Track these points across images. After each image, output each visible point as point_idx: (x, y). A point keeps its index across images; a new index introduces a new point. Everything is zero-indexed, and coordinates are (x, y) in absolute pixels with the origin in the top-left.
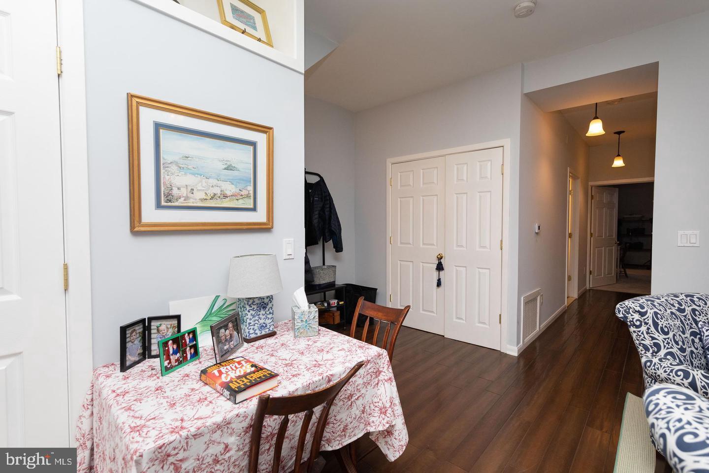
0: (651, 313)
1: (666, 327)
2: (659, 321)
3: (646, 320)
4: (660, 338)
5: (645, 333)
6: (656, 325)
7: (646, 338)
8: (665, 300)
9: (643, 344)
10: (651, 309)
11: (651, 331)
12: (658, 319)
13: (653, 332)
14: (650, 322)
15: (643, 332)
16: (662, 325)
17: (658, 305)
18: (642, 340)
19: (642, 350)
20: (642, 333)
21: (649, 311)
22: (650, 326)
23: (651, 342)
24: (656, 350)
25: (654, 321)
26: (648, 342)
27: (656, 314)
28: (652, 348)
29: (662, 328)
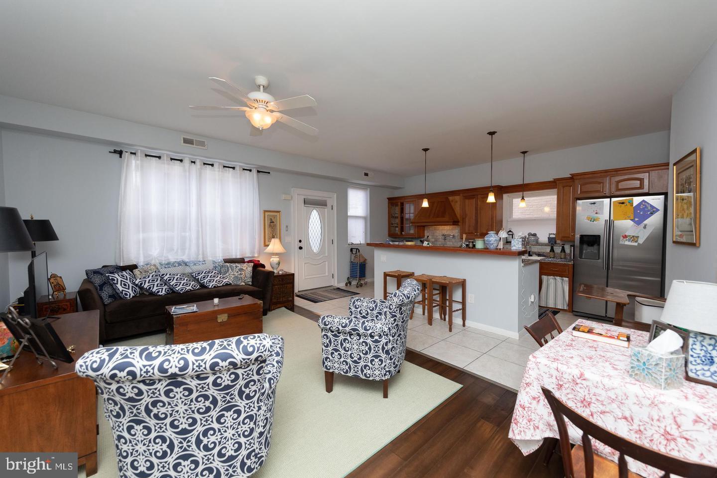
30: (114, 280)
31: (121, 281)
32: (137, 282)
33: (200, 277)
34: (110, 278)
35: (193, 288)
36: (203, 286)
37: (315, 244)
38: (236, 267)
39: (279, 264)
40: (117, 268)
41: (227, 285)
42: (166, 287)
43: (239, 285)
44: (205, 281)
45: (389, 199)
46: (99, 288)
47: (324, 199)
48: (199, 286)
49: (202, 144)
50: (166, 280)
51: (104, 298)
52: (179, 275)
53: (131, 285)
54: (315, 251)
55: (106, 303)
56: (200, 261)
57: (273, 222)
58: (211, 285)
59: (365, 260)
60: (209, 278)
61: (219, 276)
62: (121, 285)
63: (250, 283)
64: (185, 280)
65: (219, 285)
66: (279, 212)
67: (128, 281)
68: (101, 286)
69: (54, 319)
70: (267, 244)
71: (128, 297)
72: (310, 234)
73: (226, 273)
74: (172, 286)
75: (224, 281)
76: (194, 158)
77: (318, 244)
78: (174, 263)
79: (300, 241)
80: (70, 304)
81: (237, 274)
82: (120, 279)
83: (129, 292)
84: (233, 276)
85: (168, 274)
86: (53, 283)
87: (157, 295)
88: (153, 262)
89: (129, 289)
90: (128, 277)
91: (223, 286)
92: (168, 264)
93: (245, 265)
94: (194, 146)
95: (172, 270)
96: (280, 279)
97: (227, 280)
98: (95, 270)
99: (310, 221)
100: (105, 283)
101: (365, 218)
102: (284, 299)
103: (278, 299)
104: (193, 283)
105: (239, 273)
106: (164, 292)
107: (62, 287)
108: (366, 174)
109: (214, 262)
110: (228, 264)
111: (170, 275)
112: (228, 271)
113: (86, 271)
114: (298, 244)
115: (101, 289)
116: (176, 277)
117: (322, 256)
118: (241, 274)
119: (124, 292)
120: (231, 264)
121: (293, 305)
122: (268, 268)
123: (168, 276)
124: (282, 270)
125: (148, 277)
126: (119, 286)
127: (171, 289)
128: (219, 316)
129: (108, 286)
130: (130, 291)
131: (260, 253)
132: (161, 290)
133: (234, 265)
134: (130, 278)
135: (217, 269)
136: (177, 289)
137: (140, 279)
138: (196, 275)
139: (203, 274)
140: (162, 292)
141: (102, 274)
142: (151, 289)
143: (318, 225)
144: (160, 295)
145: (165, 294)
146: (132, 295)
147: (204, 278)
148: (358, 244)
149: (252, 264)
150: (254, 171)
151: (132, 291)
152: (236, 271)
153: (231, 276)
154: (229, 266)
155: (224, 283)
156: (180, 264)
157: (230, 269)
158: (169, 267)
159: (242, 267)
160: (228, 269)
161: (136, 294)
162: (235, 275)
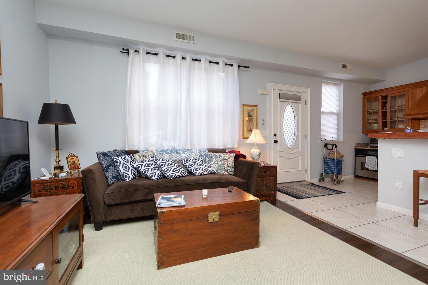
30: (118, 162)
31: (123, 163)
32: (135, 166)
33: (188, 164)
34: (115, 160)
35: (182, 175)
36: (190, 173)
37: (289, 138)
38: (220, 156)
39: (259, 155)
40: (123, 152)
41: (212, 173)
42: (159, 172)
43: (223, 175)
44: (193, 168)
45: (364, 94)
46: (105, 169)
47: (298, 94)
48: (187, 173)
49: (191, 38)
50: (159, 165)
51: (109, 179)
52: (170, 161)
53: (131, 168)
54: (289, 145)
55: (110, 184)
56: (188, 150)
57: (251, 116)
58: (198, 172)
59: (342, 156)
60: (196, 165)
61: (205, 164)
62: (123, 168)
63: (232, 173)
64: (176, 166)
65: (205, 173)
66: (256, 106)
67: (129, 164)
68: (108, 167)
69: (31, 204)
70: (245, 136)
71: (127, 179)
72: (284, 128)
73: (211, 162)
74: (164, 171)
75: (210, 169)
76: (184, 55)
77: (291, 138)
78: (167, 151)
79: (275, 135)
80: (78, 183)
81: (220, 163)
82: (122, 162)
83: (128, 174)
84: (217, 165)
85: (161, 160)
86: (69, 162)
87: (151, 179)
88: (151, 149)
89: (128, 171)
90: (130, 160)
91: (208, 174)
92: (163, 151)
93: (228, 154)
94: (185, 41)
95: (166, 156)
96: (263, 171)
97: (211, 169)
98: (105, 152)
99: (285, 116)
100: (110, 165)
101: (338, 114)
102: (267, 193)
103: (260, 192)
104: (182, 169)
105: (223, 162)
106: (156, 177)
107: (77, 165)
108: (345, 66)
109: (200, 151)
110: (212, 154)
111: (162, 160)
112: (212, 160)
113: (97, 153)
114: (274, 138)
115: (107, 170)
116: (167, 163)
117: (295, 151)
118: (224, 164)
119: (124, 174)
120: (215, 154)
121: (276, 199)
122: (249, 158)
123: (161, 161)
124: (264, 162)
125: (145, 162)
126: (121, 168)
127: (163, 175)
128: (209, 215)
129: (113, 168)
130: (130, 173)
131: (240, 144)
132: (154, 174)
133: (217, 154)
134: (131, 161)
135: (202, 158)
136: (168, 174)
137: (138, 163)
138: (185, 162)
139: (191, 162)
140: (155, 177)
141: (109, 157)
142: (146, 173)
143: (292, 119)
144: (153, 179)
145: (158, 179)
146: (131, 177)
147: (192, 165)
148: (330, 140)
149: (234, 154)
150: (236, 66)
151: (131, 174)
152: (220, 161)
153: (215, 165)
154: (213, 156)
155: (209, 172)
156: (172, 152)
157: (214, 158)
158: (163, 154)
159: (225, 157)
160: (212, 158)
161: (134, 177)
162: (219, 164)
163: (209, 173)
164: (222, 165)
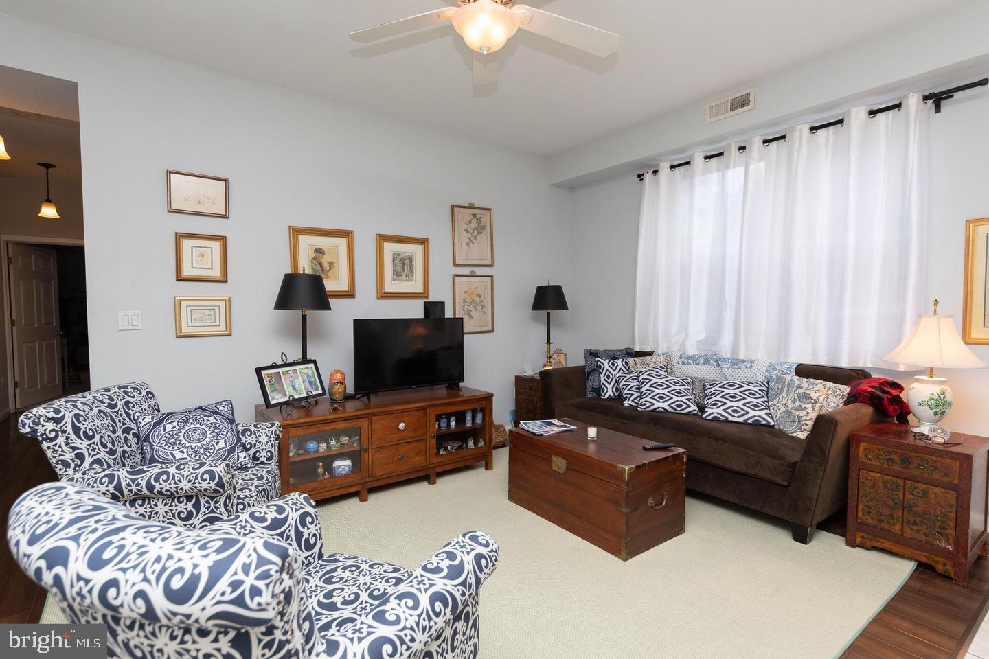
0: (71, 417)
1: (90, 429)
2: (81, 425)
3: (64, 427)
4: (83, 445)
5: (63, 445)
6: (76, 430)
7: (65, 451)
8: (93, 397)
9: (61, 460)
10: (70, 412)
11: (72, 440)
12: (79, 422)
13: (74, 441)
14: (70, 429)
15: (60, 444)
16: (86, 428)
17: (81, 404)
18: (60, 455)
19: (60, 470)
20: (60, 446)
21: (67, 414)
22: (69, 434)
23: (73, 454)
24: (79, 462)
25: (74, 427)
26: (68, 456)
27: (77, 416)
28: (73, 461)
29: (85, 433)
30: (600, 368)
31: (608, 370)
33: (709, 391)
36: (703, 411)
38: (800, 387)
46: (587, 376)
48: (693, 409)
49: (745, 101)
56: (743, 361)
62: (604, 376)
64: (668, 389)
65: (731, 418)
71: (603, 394)
75: (752, 413)
81: (791, 406)
82: (607, 367)
83: (607, 388)
84: (783, 409)
86: (554, 359)
89: (610, 383)
90: (620, 367)
94: (729, 114)
98: (598, 351)
100: (593, 370)
105: (798, 403)
106: (630, 401)
118: (799, 408)
119: (602, 387)
120: (795, 379)
126: (601, 376)
129: (595, 375)
130: (610, 387)
133: (797, 381)
134: (621, 369)
136: (641, 401)
138: (708, 386)
146: (610, 393)
149: (847, 388)
150: (912, 104)
151: (613, 388)
152: (792, 399)
153: (780, 406)
154: (786, 383)
155: (749, 419)
156: (707, 361)
157: (786, 389)
158: (689, 364)
159: (808, 392)
160: (782, 388)
161: (616, 394)
162: (787, 406)
163: (749, 421)
164: (793, 411)
